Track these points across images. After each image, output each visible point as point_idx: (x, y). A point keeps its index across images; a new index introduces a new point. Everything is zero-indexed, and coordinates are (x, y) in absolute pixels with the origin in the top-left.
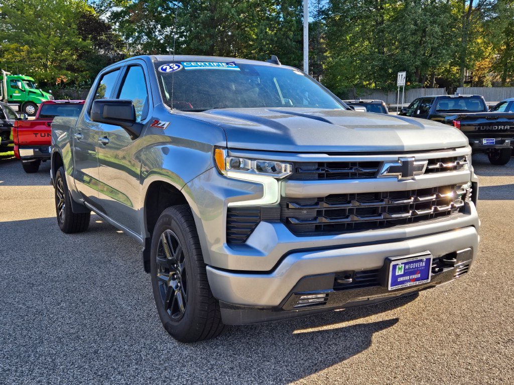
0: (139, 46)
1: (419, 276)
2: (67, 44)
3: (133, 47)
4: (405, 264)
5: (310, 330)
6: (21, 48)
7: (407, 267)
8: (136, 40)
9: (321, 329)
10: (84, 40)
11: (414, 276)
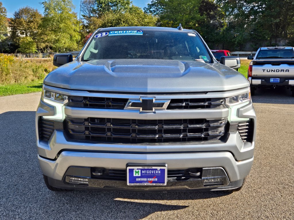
0: (232, 16)
1: (156, 180)
2: (193, 19)
3: (228, 17)
4: (142, 170)
5: (126, 200)
6: (169, 22)
7: (143, 172)
8: (230, 13)
9: (132, 201)
10: (201, 15)
11: (151, 179)
